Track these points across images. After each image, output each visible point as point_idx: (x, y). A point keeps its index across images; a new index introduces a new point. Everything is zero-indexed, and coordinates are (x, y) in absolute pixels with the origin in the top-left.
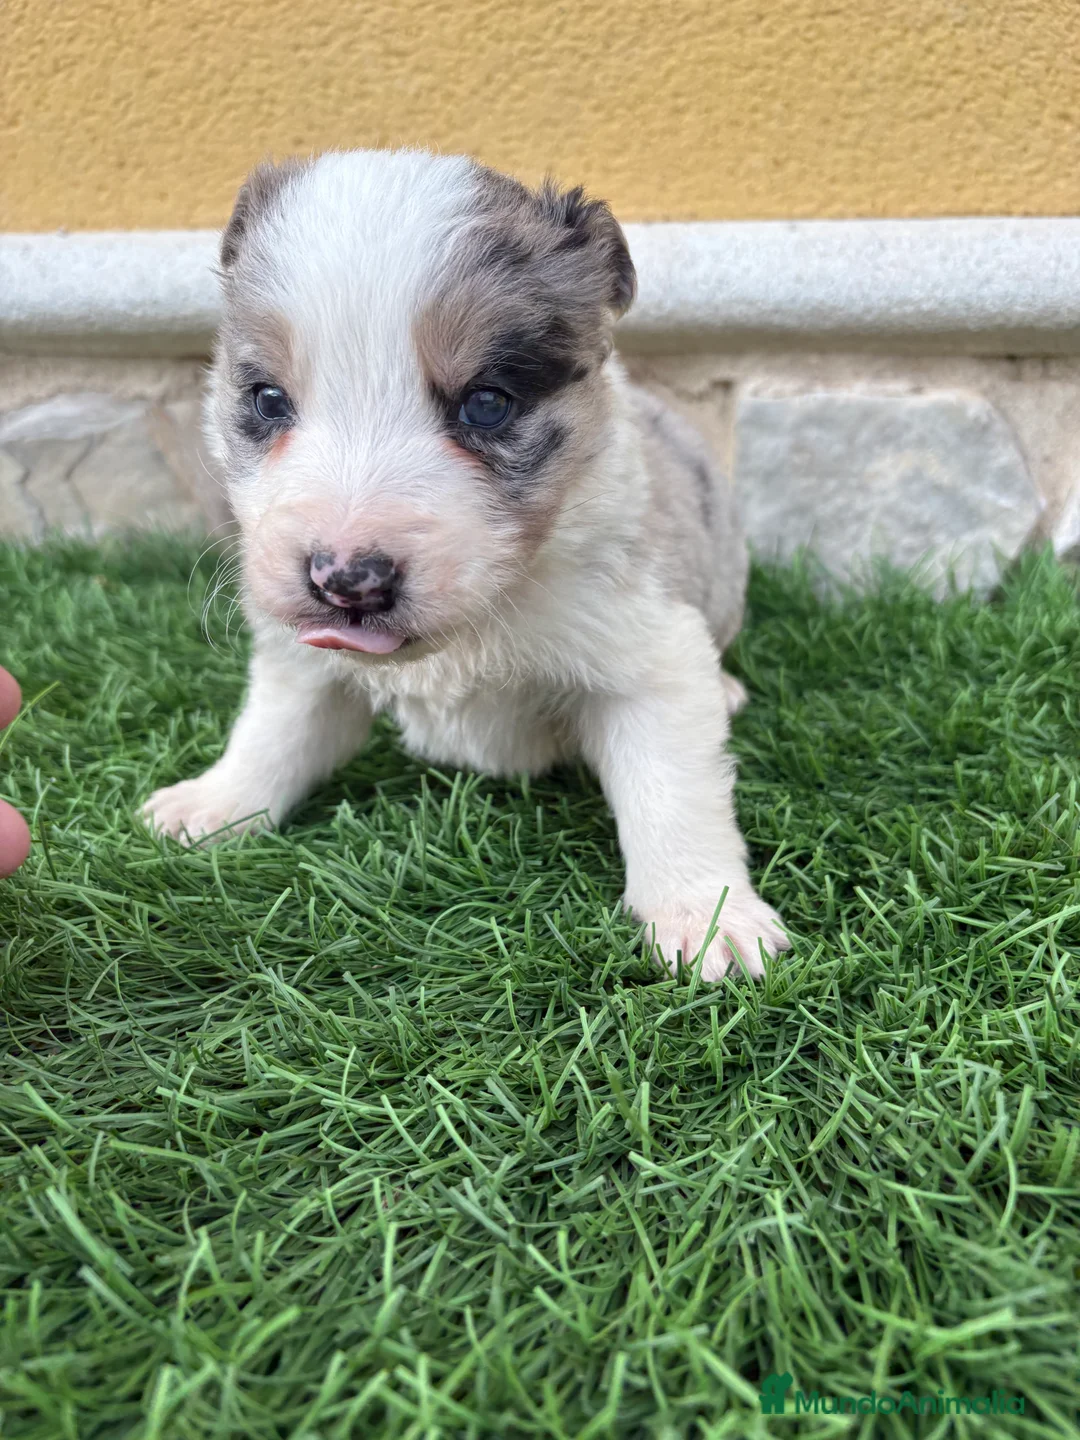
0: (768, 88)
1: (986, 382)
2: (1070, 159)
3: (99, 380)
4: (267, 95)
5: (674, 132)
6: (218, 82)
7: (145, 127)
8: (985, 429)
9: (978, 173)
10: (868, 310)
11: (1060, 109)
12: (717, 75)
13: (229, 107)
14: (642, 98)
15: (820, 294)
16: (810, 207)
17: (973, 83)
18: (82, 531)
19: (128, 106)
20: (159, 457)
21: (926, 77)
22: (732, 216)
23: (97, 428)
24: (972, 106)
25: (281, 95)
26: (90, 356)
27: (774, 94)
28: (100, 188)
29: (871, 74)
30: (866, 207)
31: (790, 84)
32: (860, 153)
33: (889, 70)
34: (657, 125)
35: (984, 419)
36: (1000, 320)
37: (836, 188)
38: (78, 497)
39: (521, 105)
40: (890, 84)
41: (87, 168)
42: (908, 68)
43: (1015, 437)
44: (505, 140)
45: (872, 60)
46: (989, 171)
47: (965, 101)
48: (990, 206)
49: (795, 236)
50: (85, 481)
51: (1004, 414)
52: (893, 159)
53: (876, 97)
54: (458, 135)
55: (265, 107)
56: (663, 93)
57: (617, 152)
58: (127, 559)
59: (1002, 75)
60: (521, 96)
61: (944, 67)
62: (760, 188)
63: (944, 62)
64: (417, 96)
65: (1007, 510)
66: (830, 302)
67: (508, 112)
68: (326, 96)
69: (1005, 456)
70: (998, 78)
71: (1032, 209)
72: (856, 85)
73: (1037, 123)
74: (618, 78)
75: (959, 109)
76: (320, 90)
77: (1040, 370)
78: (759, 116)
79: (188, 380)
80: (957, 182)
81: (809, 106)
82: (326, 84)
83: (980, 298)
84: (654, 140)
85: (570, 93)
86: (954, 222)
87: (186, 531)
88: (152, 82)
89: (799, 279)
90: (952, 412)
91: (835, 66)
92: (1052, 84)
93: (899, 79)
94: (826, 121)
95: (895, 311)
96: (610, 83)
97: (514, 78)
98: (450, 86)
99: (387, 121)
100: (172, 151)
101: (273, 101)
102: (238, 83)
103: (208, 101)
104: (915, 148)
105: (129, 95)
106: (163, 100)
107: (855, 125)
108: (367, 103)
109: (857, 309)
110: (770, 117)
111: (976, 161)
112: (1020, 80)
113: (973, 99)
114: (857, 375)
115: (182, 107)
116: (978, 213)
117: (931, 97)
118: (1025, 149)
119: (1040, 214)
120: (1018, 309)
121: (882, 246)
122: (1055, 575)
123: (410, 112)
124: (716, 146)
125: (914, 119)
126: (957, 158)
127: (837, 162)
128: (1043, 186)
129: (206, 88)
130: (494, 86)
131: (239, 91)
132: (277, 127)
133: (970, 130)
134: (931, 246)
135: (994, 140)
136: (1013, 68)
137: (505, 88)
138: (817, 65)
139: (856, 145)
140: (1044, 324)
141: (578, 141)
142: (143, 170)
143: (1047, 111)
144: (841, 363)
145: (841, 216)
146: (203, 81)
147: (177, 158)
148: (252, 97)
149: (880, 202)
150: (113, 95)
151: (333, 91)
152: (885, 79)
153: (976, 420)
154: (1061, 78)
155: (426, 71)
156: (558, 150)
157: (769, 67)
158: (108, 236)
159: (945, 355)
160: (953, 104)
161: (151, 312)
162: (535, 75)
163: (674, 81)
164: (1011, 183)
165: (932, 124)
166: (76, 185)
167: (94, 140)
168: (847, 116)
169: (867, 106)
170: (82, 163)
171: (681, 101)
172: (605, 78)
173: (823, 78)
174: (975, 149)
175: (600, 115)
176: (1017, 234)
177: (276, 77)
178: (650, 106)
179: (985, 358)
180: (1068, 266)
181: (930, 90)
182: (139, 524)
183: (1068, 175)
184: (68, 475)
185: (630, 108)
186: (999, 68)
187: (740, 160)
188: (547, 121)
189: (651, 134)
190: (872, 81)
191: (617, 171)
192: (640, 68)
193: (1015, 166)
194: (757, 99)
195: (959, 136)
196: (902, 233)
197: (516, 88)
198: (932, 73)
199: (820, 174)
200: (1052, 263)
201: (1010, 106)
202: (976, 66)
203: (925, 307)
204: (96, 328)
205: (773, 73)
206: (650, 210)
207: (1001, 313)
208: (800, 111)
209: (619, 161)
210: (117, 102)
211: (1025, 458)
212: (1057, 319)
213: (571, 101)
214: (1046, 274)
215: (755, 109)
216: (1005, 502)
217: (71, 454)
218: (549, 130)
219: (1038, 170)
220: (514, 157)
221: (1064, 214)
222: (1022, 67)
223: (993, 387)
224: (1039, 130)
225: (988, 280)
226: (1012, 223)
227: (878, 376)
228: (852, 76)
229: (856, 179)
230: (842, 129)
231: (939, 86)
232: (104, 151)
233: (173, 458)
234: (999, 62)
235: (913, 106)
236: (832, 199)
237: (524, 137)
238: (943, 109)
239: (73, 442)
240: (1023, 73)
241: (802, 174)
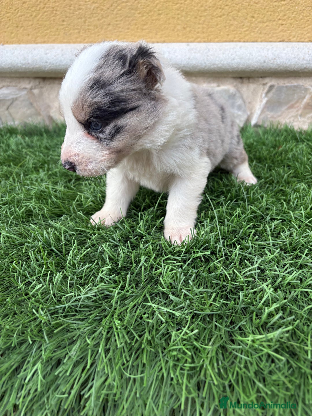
0: (182, 9)
1: (235, 84)
2: (254, 28)
3: (13, 84)
4: (55, 9)
5: (159, 20)
6: (42, 5)
7: (23, 17)
8: (234, 95)
9: (233, 31)
10: (206, 67)
11: (252, 15)
12: (169, 5)
13: (45, 12)
14: (150, 11)
15: (194, 62)
16: (192, 39)
17: (231, 8)
18: (12, 123)
19: (18, 11)
20: (31, 104)
21: (219, 7)
22: (174, 42)
23: (15, 97)
24: (231, 14)
25: (58, 9)
26: (11, 77)
27: (183, 11)
28: (12, 33)
29: (206, 6)
30: (206, 39)
31: (187, 8)
32: (204, 26)
33: (211, 5)
34: (154, 18)
35: (234, 93)
36: (237, 69)
37: (199, 35)
38: (10, 114)
39: (120, 12)
40: (211, 8)
41: (8, 27)
42: (215, 4)
43: (242, 97)
44: (117, 21)
45: (207, 2)
46: (235, 31)
47: (229, 13)
48: (236, 39)
49: (188, 47)
50: (12, 110)
51: (239, 92)
52: (212, 28)
53: (208, 12)
54: (105, 19)
55: (54, 12)
56: (155, 9)
57: (145, 25)
58: (25, 130)
59: (238, 6)
60: (120, 10)
61: (224, 4)
62: (180, 34)
63: (224, 3)
64: (94, 9)
65: (240, 115)
66: (197, 64)
67: (117, 14)
68: (70, 9)
69: (239, 102)
70: (237, 7)
71: (246, 40)
72: (203, 8)
73: (246, 19)
74: (144, 6)
75: (228, 15)
76: (68, 7)
77: (247, 81)
78: (179, 16)
79: (37, 83)
80: (227, 33)
81: (191, 14)
82: (70, 6)
83: (232, 64)
84: (154, 22)
85: (132, 9)
86: (227, 44)
87: (40, 123)
88: (24, 5)
89: (189, 59)
90: (226, 91)
91: (198, 3)
92: (250, 9)
93: (213, 7)
94: (196, 18)
95: (212, 67)
96: (142, 7)
97: (118, 5)
98: (102, 7)
99: (86, 16)
100: (30, 23)
101: (56, 10)
102: (47, 6)
103: (39, 10)
104: (217, 25)
105: (18, 8)
106: (27, 10)
107: (203, 19)
108: (81, 11)
109: (203, 66)
110: (182, 16)
111: (232, 28)
112: (242, 8)
113: (231, 13)
114: (204, 82)
115: (32, 11)
116: (233, 41)
117: (221, 12)
118: (244, 25)
119: (247, 42)
120: (241, 66)
121: (209, 50)
122: (252, 130)
123: (92, 13)
124: (169, 24)
125: (217, 17)
126: (227, 27)
127: (199, 28)
128: (248, 34)
129: (39, 6)
130: (113, 7)
131: (47, 8)
132: (58, 17)
133: (230, 20)
134: (220, 50)
135: (236, 23)
136: (240, 5)
137: (116, 8)
138: (193, 3)
139: (203, 24)
140: (247, 70)
141: (135, 21)
142: (23, 28)
143: (249, 16)
144: (200, 79)
145: (200, 42)
146: (38, 5)
147: (32, 25)
148: (51, 9)
149: (210, 38)
150: (14, 8)
151: (72, 8)
152: (210, 7)
153: (232, 93)
154: (252, 7)
155: (96, 3)
156: (130, 24)
157: (181, 4)
158: (14, 46)
159: (225, 77)
160: (226, 13)
161: (28, 66)
162: (124, 4)
163: (158, 6)
164: (240, 34)
165: (221, 19)
166: (5, 32)
167: (10, 20)
168: (201, 16)
169: (206, 14)
170: (7, 26)
171: (160, 12)
172: (141, 6)
173: (195, 7)
174: (232, 25)
175: (140, 15)
176: (240, 48)
177: (57, 4)
178: (152, 13)
179: (235, 78)
180: (252, 56)
181: (221, 10)
182: (28, 122)
183: (254, 32)
184: (8, 109)
185: (148, 13)
186: (237, 5)
187: (175, 27)
188: (126, 17)
189: (153, 20)
190: (207, 7)
191: (145, 29)
192: (150, 3)
193: (241, 29)
194: (179, 12)
195: (228, 22)
196: (214, 46)
197: (119, 8)
198: (221, 6)
199: (195, 31)
200: (249, 55)
201: (240, 14)
202: (232, 4)
203: (219, 66)
204: (13, 70)
205: (182, 5)
206: (153, 40)
207: (237, 67)
208: (189, 15)
209: (145, 27)
210: (15, 10)
211: (244, 102)
212: (250, 69)
213: (132, 11)
214: (247, 57)
215: (178, 14)
216: (240, 113)
217: (8, 103)
218: (127, 19)
219: (247, 31)
220: (119, 25)
221: (253, 42)
222: (242, 4)
223: (236, 85)
224: (247, 20)
225: (234, 59)
226: (240, 44)
227: (209, 82)
228: (202, 6)
229: (203, 32)
230: (200, 20)
231: (223, 9)
232: (12, 23)
233: (35, 104)
234: (237, 3)
235: (217, 14)
236: (198, 37)
237: (121, 20)
238: (224, 15)
239: (8, 100)
240: (243, 6)
241: (190, 31)
